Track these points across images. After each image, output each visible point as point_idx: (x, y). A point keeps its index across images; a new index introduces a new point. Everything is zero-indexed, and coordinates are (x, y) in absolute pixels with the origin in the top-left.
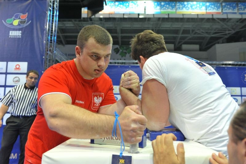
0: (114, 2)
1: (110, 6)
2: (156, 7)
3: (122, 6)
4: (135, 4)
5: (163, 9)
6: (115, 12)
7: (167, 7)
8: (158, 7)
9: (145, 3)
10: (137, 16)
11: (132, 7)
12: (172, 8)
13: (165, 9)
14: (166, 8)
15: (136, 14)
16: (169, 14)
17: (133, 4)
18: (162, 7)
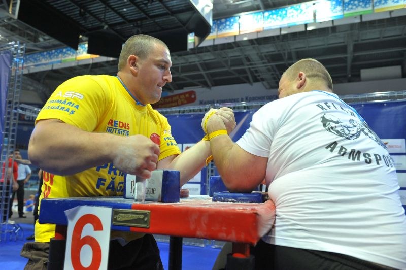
0: (262, 13)
1: (256, 20)
2: (335, 8)
3: (275, 16)
4: (297, 10)
5: (347, 9)
6: (265, 29)
7: (355, 5)
8: (339, 8)
9: (314, 4)
10: (303, 29)
11: (293, 16)
12: (365, 5)
13: (352, 8)
14: (354, 7)
15: (302, 25)
16: (361, 16)
17: (295, 11)
18: (344, 5)
